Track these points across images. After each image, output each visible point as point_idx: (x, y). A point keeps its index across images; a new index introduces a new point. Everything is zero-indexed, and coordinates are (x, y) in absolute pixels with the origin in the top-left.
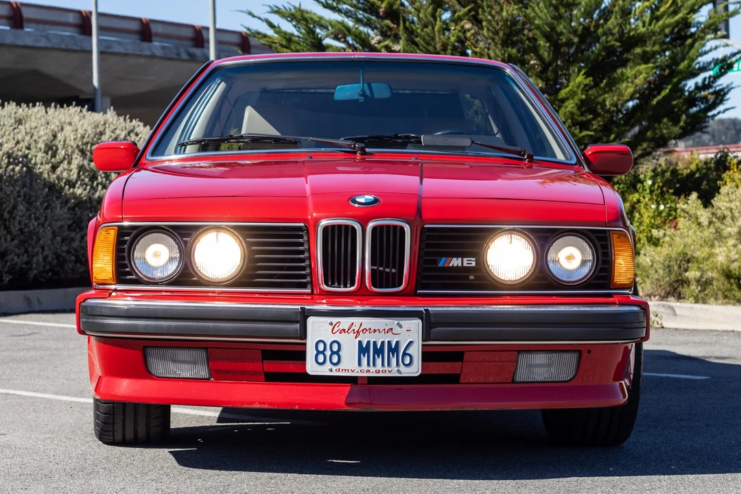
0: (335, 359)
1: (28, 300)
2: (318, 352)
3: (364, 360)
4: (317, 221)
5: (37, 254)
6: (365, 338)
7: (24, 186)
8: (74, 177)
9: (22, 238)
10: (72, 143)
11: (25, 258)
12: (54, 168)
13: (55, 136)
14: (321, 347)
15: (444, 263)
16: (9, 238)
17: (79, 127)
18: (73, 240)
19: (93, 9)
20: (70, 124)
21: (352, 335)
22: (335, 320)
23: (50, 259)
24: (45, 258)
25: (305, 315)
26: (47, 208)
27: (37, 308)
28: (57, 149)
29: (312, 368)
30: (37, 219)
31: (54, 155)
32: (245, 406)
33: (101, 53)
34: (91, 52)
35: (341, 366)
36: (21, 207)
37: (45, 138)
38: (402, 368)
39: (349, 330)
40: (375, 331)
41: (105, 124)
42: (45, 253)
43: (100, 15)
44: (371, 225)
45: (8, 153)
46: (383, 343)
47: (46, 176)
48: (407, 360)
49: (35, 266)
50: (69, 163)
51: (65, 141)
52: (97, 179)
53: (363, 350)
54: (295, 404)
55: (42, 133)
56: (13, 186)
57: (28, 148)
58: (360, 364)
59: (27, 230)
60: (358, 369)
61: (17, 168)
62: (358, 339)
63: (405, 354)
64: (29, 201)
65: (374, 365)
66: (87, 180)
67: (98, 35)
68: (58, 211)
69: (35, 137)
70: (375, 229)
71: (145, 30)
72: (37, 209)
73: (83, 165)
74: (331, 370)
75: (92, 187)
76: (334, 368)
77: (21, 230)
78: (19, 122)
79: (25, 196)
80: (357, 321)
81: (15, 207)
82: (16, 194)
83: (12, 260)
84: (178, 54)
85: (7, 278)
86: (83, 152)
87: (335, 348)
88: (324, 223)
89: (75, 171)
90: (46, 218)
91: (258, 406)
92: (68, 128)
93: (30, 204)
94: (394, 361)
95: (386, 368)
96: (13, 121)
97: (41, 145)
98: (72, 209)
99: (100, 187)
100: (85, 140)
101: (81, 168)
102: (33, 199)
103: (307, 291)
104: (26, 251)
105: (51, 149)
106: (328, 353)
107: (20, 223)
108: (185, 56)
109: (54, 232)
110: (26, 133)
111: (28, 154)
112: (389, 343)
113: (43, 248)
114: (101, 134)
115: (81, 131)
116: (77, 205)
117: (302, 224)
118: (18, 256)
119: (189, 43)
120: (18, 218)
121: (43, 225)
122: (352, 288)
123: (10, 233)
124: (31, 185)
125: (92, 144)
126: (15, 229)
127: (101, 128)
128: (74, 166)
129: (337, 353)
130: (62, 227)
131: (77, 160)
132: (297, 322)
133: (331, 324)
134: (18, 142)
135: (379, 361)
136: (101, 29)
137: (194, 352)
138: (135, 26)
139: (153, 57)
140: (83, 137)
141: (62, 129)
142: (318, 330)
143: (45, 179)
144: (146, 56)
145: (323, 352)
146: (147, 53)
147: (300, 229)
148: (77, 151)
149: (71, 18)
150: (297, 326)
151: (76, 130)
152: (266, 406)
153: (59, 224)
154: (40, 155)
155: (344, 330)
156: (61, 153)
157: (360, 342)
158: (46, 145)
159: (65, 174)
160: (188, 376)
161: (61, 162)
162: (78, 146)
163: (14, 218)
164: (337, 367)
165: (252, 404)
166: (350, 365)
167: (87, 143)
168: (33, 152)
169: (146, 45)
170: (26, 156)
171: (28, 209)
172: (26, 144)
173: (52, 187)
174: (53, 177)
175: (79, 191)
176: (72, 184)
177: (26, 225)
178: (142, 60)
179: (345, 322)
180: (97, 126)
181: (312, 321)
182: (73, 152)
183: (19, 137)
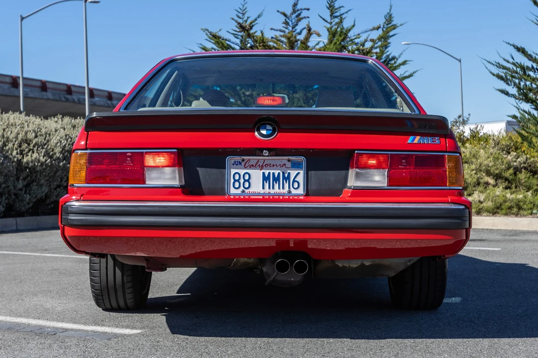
19: (20, 75)
33: (25, 97)
34: (19, 97)
43: (24, 79)
67: (23, 88)
71: (44, 86)
84: (60, 98)
108: (63, 99)
119: (65, 93)
136: (24, 85)
138: (39, 84)
139: (48, 99)
144: (44, 99)
146: (46, 97)
149: (8, 80)
169: (44, 93)
178: (43, 101)
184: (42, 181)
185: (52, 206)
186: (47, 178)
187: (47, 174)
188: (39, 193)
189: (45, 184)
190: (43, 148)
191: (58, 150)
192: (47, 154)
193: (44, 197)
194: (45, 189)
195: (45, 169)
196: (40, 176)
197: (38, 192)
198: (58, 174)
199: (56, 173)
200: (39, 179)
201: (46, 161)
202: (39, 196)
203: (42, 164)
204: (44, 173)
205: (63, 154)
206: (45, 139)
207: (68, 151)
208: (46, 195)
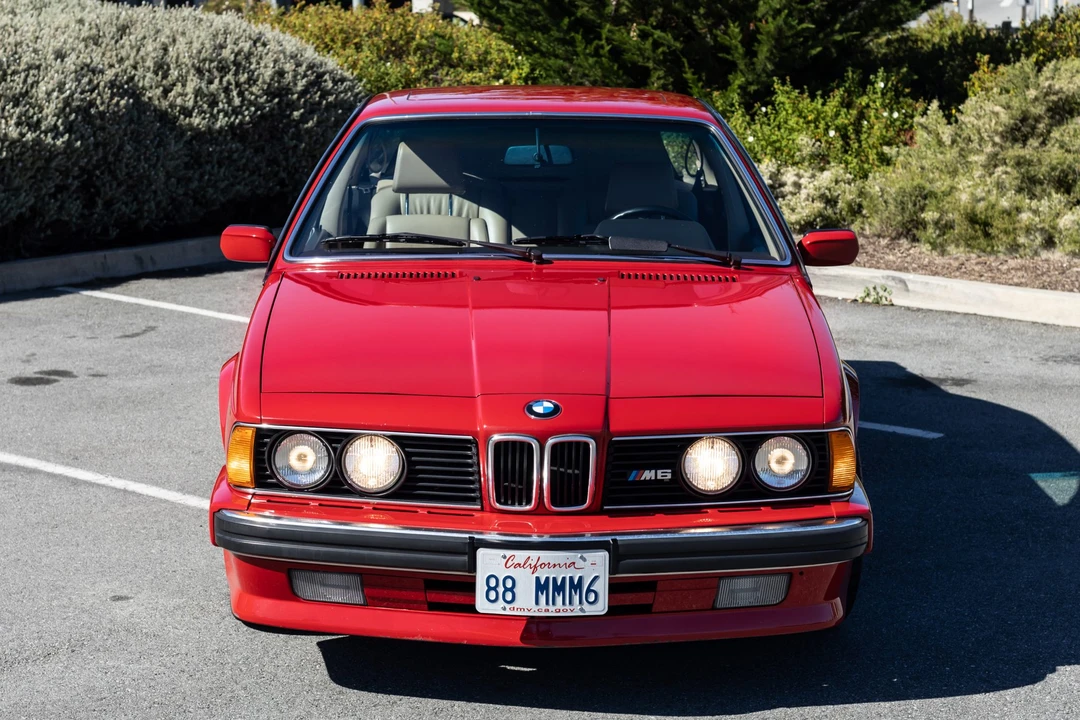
0: (509, 596)
1: (139, 260)
2: (490, 589)
3: (543, 599)
4: (488, 435)
5: (148, 201)
6: (543, 575)
7: (131, 121)
8: (190, 104)
9: (130, 182)
10: (187, 60)
11: (135, 206)
12: (166, 92)
13: (165, 50)
14: (493, 583)
15: (635, 477)
16: (114, 186)
17: (195, 39)
18: (190, 180)
20: (183, 34)
21: (529, 571)
22: (509, 553)
23: (164, 204)
24: (158, 204)
25: (474, 545)
26: (158, 146)
27: (151, 268)
28: (169, 69)
29: (482, 605)
30: (147, 160)
31: (165, 76)
32: (405, 638)
35: (515, 605)
36: (128, 148)
37: (153, 55)
38: (586, 606)
39: (525, 564)
40: (555, 566)
41: (225, 33)
42: (158, 199)
44: (551, 441)
45: (111, 82)
46: (564, 579)
47: (157, 102)
48: (592, 598)
49: (146, 214)
50: (184, 85)
51: (178, 57)
52: (217, 104)
53: (541, 587)
54: (463, 640)
55: (150, 48)
56: (118, 124)
57: (135, 67)
58: (537, 603)
59: (136, 174)
60: (536, 608)
61: (123, 102)
62: (536, 575)
63: (589, 590)
64: (136, 138)
65: (554, 604)
66: (205, 106)
68: (173, 148)
69: (142, 53)
70: (554, 447)
72: (147, 147)
73: (200, 88)
74: (504, 609)
75: (212, 115)
76: (508, 606)
77: (128, 174)
78: (123, 30)
79: (132, 133)
80: (534, 554)
81: (121, 148)
82: (121, 132)
83: (120, 209)
85: (114, 233)
86: (199, 71)
87: (509, 584)
88: (496, 437)
89: (191, 96)
90: (158, 157)
91: (420, 639)
92: (181, 40)
93: (139, 142)
94: (576, 598)
95: (568, 607)
96: (114, 29)
97: (150, 63)
98: (189, 142)
99: (221, 115)
100: (203, 56)
101: (198, 92)
102: (142, 137)
103: (476, 507)
104: (136, 198)
105: (161, 68)
106: (501, 589)
107: (127, 166)
109: (167, 173)
110: (132, 48)
111: (135, 75)
112: (571, 578)
113: (155, 192)
114: (222, 47)
115: (196, 45)
116: (193, 138)
117: (470, 437)
118: (126, 204)
120: (125, 160)
121: (154, 166)
122: (528, 508)
123: (115, 178)
124: (139, 118)
125: (211, 61)
126: (121, 175)
127: (220, 40)
128: (190, 88)
129: (511, 590)
130: (178, 165)
131: (193, 83)
132: (464, 554)
133: (504, 557)
134: (121, 61)
135: (559, 599)
137: (346, 578)
140: (200, 52)
141: (174, 41)
142: (489, 563)
143: (155, 107)
145: (495, 589)
147: (468, 441)
148: (192, 71)
150: (466, 558)
151: (191, 43)
152: (430, 639)
153: (173, 163)
154: (149, 75)
155: (519, 565)
156: (174, 73)
157: (538, 579)
158: (155, 63)
159: (179, 101)
160: (340, 600)
161: (174, 85)
162: (193, 65)
163: (120, 161)
164: (511, 606)
165: (415, 636)
166: (527, 603)
167: (205, 60)
168: (141, 71)
170: (131, 79)
171: (136, 149)
172: (132, 62)
173: (163, 116)
174: (165, 104)
175: (196, 121)
176: (188, 113)
177: (134, 167)
179: (521, 555)
180: (215, 36)
181: (481, 553)
182: (188, 72)
183: (123, 53)
184: (17, 182)
185: (49, 232)
186: (29, 174)
187: (29, 165)
188: (12, 208)
189: (26, 187)
190: (16, 105)
191: (50, 109)
192: (24, 121)
193: (28, 214)
194: (26, 200)
195: (22, 154)
196: (13, 170)
197: (10, 205)
198: (53, 164)
199: (49, 160)
200: (9, 176)
201: (23, 135)
202: (13, 215)
203: (13, 142)
204: (20, 164)
205: (67, 117)
206: (25, 81)
207: (78, 110)
208: (32, 209)
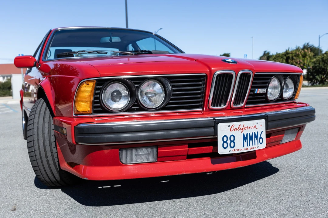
0: (232, 145)
2: (224, 142)
3: (245, 143)
4: (215, 71)
6: (245, 132)
14: (225, 139)
15: (257, 92)
21: (240, 131)
22: (231, 124)
25: (216, 123)
29: (221, 151)
32: (177, 174)
35: (235, 148)
38: (259, 145)
39: (238, 128)
40: (249, 128)
44: (240, 73)
46: (252, 134)
48: (261, 141)
53: (245, 138)
54: (204, 170)
58: (244, 146)
60: (243, 148)
63: (260, 138)
65: (249, 145)
74: (230, 151)
76: (232, 149)
80: (242, 123)
87: (232, 139)
88: (218, 72)
91: (184, 173)
94: (256, 141)
95: (254, 146)
103: (200, 109)
106: (229, 142)
112: (255, 133)
117: (204, 74)
129: (233, 141)
132: (212, 127)
133: (230, 126)
135: (251, 143)
142: (223, 130)
145: (226, 142)
150: (212, 129)
152: (189, 173)
155: (236, 129)
157: (244, 134)
160: (143, 161)
164: (233, 149)
165: (181, 173)
166: (240, 147)
179: (237, 124)
181: (220, 126)
